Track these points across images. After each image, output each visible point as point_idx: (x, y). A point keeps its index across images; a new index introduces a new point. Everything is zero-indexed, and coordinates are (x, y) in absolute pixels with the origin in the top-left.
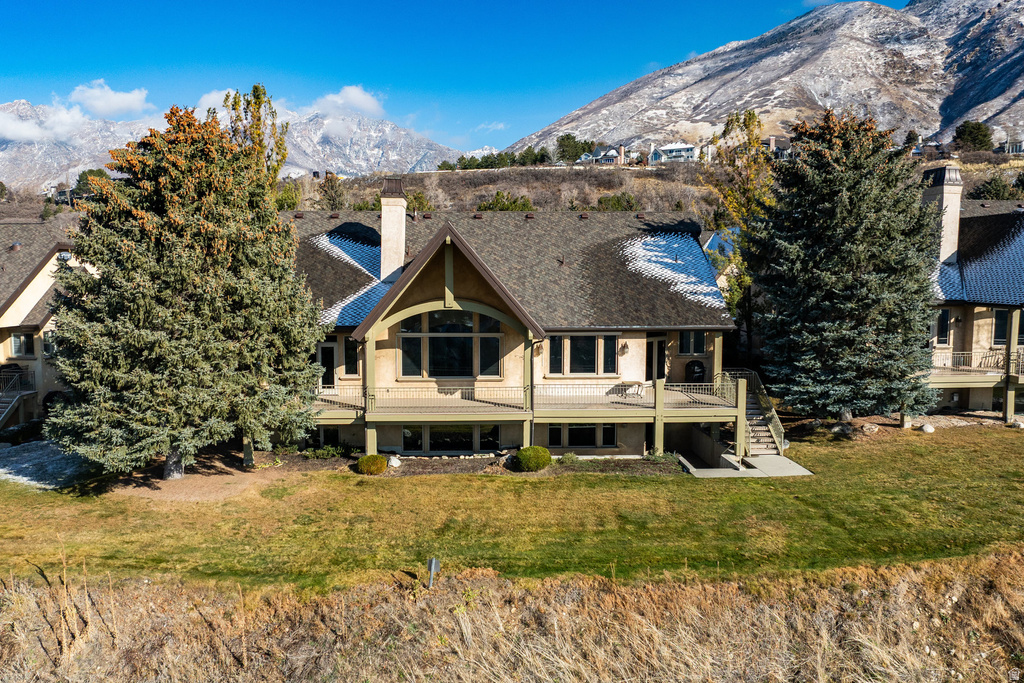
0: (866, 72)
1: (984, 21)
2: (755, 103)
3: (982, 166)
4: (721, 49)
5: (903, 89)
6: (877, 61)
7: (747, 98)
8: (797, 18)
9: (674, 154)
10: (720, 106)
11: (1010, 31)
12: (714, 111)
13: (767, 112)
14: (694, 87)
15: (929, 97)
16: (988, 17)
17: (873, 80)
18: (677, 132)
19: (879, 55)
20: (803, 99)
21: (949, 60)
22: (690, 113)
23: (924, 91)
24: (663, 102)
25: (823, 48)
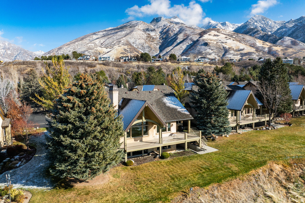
0: (142, 38)
1: (167, 29)
2: (117, 44)
3: (175, 64)
4: (107, 29)
5: (151, 43)
6: (145, 36)
7: (115, 42)
8: (126, 23)
9: (105, 58)
10: (108, 44)
11: (172, 31)
12: (106, 45)
13: (120, 46)
14: (101, 38)
15: (157, 45)
16: (167, 28)
17: (144, 40)
18: (97, 50)
19: (145, 34)
20: (128, 44)
21: (160, 37)
22: (100, 45)
23: (155, 43)
24: (93, 42)
25: (132, 31)
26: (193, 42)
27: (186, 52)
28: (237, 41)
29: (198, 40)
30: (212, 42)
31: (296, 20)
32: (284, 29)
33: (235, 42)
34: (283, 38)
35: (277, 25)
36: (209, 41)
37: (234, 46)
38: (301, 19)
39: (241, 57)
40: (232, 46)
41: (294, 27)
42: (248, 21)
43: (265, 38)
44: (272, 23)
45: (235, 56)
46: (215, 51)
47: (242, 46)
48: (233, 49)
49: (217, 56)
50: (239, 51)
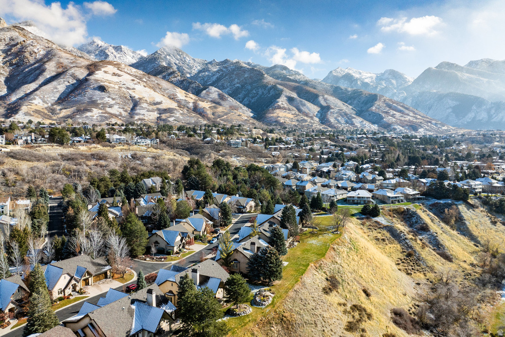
11: (31, 54)
16: (20, 45)
26: (76, 80)
27: (67, 97)
28: (150, 87)
29: (86, 80)
30: (113, 86)
31: (220, 62)
32: (207, 73)
33: (147, 89)
34: (208, 88)
35: (197, 65)
36: (106, 84)
37: (146, 96)
38: (226, 62)
39: (159, 115)
40: (144, 96)
41: (219, 73)
42: (156, 52)
43: (185, 85)
44: (190, 61)
45: (149, 113)
46: (118, 102)
47: (158, 97)
48: (146, 100)
49: (122, 110)
50: (155, 104)
